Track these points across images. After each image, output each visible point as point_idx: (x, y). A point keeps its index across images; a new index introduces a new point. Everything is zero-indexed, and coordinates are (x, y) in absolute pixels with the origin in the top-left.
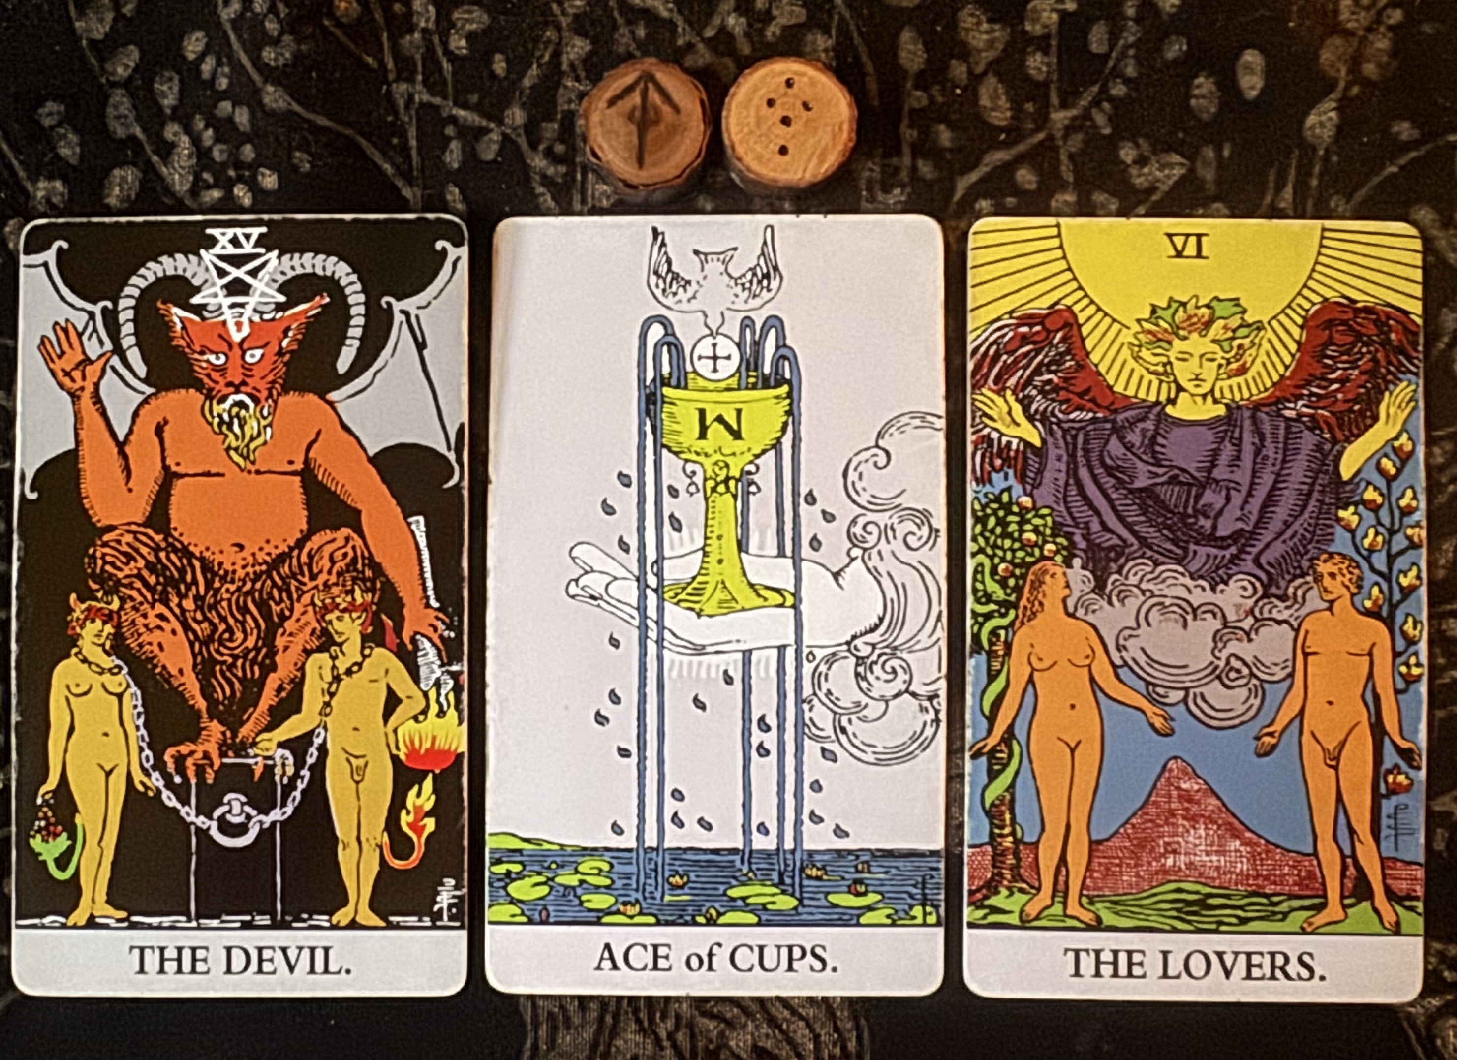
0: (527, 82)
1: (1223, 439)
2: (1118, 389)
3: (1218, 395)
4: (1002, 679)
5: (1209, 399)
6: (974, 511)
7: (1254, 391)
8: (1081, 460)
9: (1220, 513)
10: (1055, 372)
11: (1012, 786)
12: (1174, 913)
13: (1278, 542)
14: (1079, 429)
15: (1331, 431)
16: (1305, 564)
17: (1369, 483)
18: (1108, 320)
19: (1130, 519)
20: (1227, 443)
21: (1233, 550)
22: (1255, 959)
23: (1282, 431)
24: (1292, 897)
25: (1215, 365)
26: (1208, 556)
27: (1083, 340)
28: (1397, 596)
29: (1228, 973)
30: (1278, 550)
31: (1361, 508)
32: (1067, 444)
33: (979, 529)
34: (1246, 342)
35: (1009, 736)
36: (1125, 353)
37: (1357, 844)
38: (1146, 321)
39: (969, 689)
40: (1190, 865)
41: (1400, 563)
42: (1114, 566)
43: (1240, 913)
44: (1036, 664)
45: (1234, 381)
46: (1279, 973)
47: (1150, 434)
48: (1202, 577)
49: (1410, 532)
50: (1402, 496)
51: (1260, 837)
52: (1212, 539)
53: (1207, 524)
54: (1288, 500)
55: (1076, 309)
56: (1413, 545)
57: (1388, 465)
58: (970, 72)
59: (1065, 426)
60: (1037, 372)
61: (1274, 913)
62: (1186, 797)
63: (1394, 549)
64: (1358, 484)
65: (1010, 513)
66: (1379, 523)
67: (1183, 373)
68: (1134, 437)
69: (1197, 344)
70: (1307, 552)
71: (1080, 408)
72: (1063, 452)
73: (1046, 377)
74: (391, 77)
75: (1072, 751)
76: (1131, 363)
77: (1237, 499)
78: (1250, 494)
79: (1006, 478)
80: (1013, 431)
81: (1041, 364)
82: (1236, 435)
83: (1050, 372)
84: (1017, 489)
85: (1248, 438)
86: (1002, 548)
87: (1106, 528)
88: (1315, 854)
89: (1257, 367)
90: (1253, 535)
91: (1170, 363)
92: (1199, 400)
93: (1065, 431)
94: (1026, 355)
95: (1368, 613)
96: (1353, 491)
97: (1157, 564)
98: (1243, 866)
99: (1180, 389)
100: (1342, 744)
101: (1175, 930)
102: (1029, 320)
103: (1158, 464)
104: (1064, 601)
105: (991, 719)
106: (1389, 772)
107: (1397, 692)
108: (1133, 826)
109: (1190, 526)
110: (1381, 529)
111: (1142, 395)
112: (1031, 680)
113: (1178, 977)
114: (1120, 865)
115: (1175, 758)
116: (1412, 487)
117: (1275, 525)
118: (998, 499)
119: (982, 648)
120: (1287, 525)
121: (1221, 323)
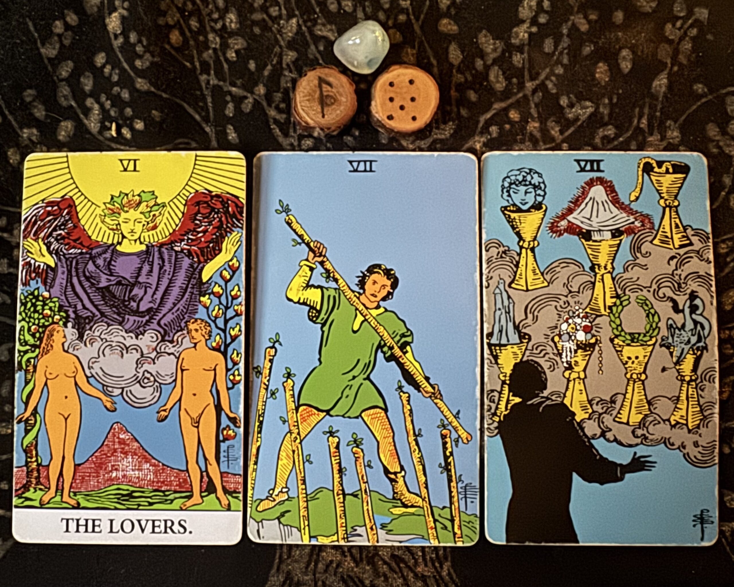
0: (266, 73)
1: (144, 262)
2: (94, 237)
3: (142, 240)
4: (32, 383)
5: (138, 242)
6: (21, 300)
7: (160, 238)
8: (74, 273)
9: (142, 299)
10: (63, 230)
11: (37, 437)
12: (116, 500)
13: (170, 314)
14: (73, 258)
15: (198, 257)
16: (183, 325)
17: (216, 283)
18: (90, 203)
19: (96, 303)
20: (146, 264)
21: (147, 318)
22: (157, 523)
23: (173, 258)
24: (175, 492)
25: (141, 224)
26: (135, 321)
27: (77, 213)
28: (229, 340)
29: (143, 530)
30: (170, 317)
31: (212, 296)
32: (67, 266)
33: (23, 308)
34: (157, 213)
35: (35, 412)
36: (98, 220)
37: (209, 466)
38: (109, 203)
39: (16, 389)
40: (124, 476)
41: (230, 324)
42: (88, 327)
43: (149, 500)
44: (49, 376)
45: (151, 233)
46: (169, 530)
47: (108, 260)
48: (131, 332)
49: (236, 308)
50: (233, 290)
51: (159, 462)
52: (137, 312)
53: (134, 304)
54: (175, 292)
55: (74, 198)
56: (237, 315)
57: (226, 274)
58: (485, 64)
59: (67, 256)
60: (55, 230)
61: (166, 500)
62: (122, 442)
63: (228, 317)
64: (210, 284)
65: (38, 300)
66: (221, 303)
67: (125, 229)
68: (100, 262)
69: (133, 214)
70: (184, 318)
71: (74, 247)
72: (65, 269)
73: (59, 232)
74: (198, 72)
75: (66, 419)
76: (100, 225)
77: (150, 292)
78: (156, 289)
79: (37, 282)
80: (42, 259)
81: (56, 226)
82: (151, 260)
83: (60, 229)
84: (42, 288)
85: (157, 261)
86: (33, 318)
87: (84, 307)
88: (187, 470)
89: (162, 225)
90: (158, 310)
91: (119, 224)
92: (133, 242)
93: (67, 259)
94: (49, 221)
95: (214, 349)
96: (208, 287)
97: (109, 326)
98: (151, 476)
99: (124, 237)
100: (200, 415)
101: (116, 509)
102: (51, 204)
103: (111, 275)
104: (63, 344)
105: (26, 404)
106: (224, 429)
107: (228, 389)
108: (96, 457)
109: (126, 306)
110: (221, 306)
111: (105, 240)
112: (46, 384)
113: (118, 532)
114: (89, 476)
115: (117, 423)
116: (238, 285)
117: (169, 305)
118: (32, 294)
119: (22, 368)
120: (175, 305)
121: (145, 203)
